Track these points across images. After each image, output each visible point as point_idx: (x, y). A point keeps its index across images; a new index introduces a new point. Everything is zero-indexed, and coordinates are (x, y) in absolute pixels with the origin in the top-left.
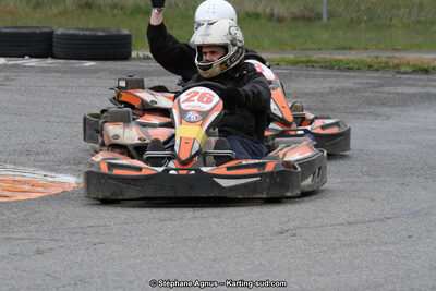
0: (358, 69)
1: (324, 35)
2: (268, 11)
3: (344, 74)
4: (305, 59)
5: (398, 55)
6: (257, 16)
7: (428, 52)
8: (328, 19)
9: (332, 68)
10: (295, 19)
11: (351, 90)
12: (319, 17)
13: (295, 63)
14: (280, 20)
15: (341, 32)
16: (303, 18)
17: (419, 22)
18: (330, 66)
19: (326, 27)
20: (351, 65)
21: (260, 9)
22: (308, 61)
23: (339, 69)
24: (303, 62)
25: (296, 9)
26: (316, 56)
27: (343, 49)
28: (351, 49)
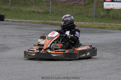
0: (58, 25)
1: (50, 17)
2: (37, 11)
4: (45, 22)
6: (34, 12)
8: (51, 13)
9: (52, 25)
10: (43, 13)
12: (49, 13)
13: (43, 23)
14: (40, 13)
15: (54, 17)
16: (45, 13)
18: (51, 24)
19: (51, 15)
20: (56, 24)
21: (35, 10)
22: (46, 23)
23: (53, 25)
24: (45, 23)
25: (43, 11)
26: (48, 22)
27: (54, 20)
28: (56, 20)
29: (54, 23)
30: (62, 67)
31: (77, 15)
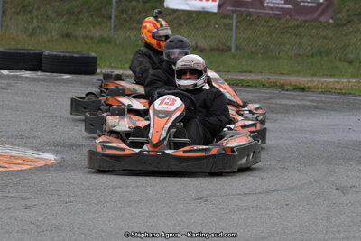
0: (255, 86)
1: (233, 62)
2: (194, 44)
3: (246, 89)
5: (283, 78)
7: (304, 76)
8: (236, 51)
9: (237, 85)
10: (212, 50)
12: (229, 49)
14: (202, 50)
15: (244, 61)
16: (218, 49)
17: (299, 55)
19: (234, 56)
20: (250, 84)
23: (242, 86)
25: (213, 43)
27: (245, 72)
28: (250, 72)
29: (242, 80)
30: (268, 212)
31: (312, 56)
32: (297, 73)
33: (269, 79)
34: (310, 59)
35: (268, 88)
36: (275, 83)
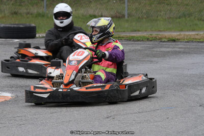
0: (142, 40)
1: (126, 25)
2: (100, 14)
3: (136, 43)
4: (117, 36)
5: (161, 33)
6: (95, 16)
7: (175, 32)
8: (128, 17)
9: (130, 40)
11: (139, 50)
12: (124, 16)
15: (134, 23)
16: (116, 17)
17: (171, 18)
19: (127, 21)
20: (139, 39)
21: (96, 13)
22: (119, 37)
23: (133, 40)
25: (113, 13)
26: (123, 35)
27: (135, 31)
28: (139, 31)
29: (134, 37)
30: (155, 124)
31: (180, 18)
32: (170, 30)
33: (151, 35)
34: (178, 20)
35: (151, 41)
36: (156, 37)
